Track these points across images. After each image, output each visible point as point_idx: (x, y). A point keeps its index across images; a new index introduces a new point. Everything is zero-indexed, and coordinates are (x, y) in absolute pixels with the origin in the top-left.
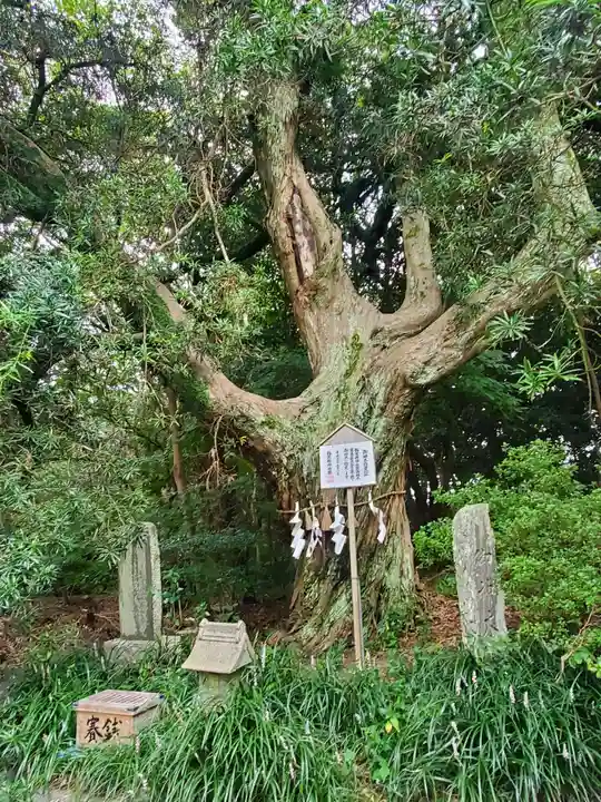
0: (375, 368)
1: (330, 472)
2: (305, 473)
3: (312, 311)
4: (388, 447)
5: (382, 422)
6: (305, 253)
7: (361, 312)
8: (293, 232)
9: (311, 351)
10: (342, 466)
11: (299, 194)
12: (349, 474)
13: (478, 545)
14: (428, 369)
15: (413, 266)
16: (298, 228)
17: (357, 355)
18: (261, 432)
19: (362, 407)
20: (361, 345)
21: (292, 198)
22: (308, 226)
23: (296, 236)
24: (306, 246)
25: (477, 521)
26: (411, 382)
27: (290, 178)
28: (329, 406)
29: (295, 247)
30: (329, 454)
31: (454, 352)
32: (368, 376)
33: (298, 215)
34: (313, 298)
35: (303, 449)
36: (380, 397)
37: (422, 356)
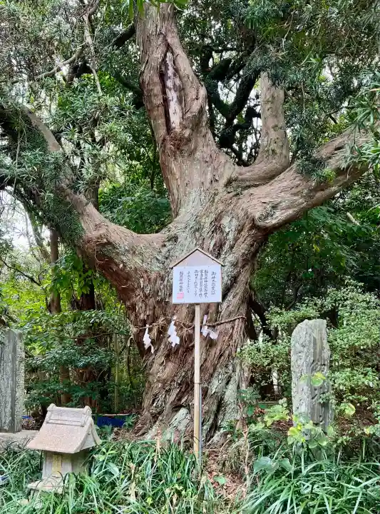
1: (181, 290)
2: (160, 298)
3: (176, 158)
4: (234, 279)
6: (174, 107)
8: (164, 86)
10: (192, 286)
11: (173, 53)
12: (198, 293)
16: (169, 83)
17: (213, 200)
20: (217, 191)
21: (165, 55)
22: (178, 82)
23: (167, 90)
24: (175, 99)
25: (315, 334)
26: (259, 223)
27: (165, 37)
28: (185, 242)
29: (165, 100)
30: (181, 274)
32: (221, 218)
33: (170, 72)
34: (178, 147)
36: (231, 236)
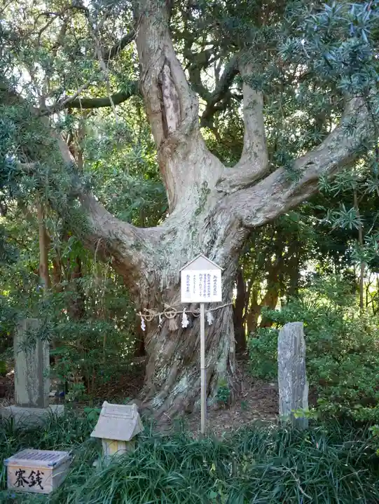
0: (218, 210)
1: (188, 291)
2: (162, 286)
3: (172, 159)
5: (221, 251)
6: (170, 113)
7: (210, 164)
8: (162, 95)
9: (170, 190)
10: (197, 286)
11: (169, 66)
12: (203, 293)
13: (295, 351)
14: (258, 215)
15: (250, 131)
16: (166, 92)
17: (206, 199)
18: (130, 252)
19: (207, 238)
20: (209, 190)
21: (163, 67)
22: (174, 92)
23: (164, 98)
24: (172, 107)
25: (296, 335)
26: (246, 223)
27: (163, 51)
28: (183, 236)
29: (163, 107)
30: (188, 276)
31: (279, 204)
32: (213, 215)
33: (167, 82)
34: (174, 150)
35: (161, 268)
36: (222, 232)
37: (255, 205)
